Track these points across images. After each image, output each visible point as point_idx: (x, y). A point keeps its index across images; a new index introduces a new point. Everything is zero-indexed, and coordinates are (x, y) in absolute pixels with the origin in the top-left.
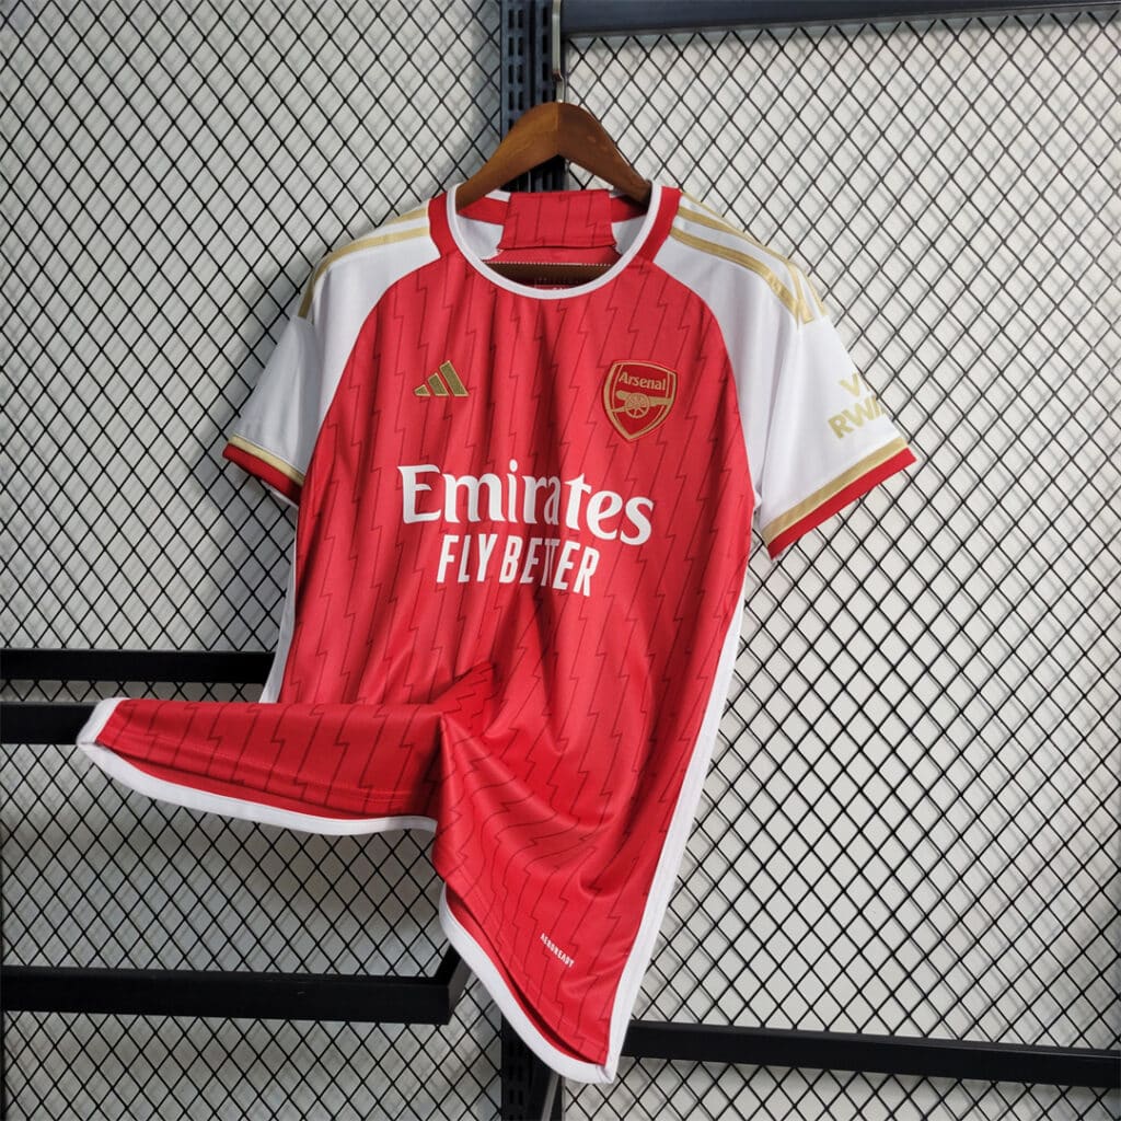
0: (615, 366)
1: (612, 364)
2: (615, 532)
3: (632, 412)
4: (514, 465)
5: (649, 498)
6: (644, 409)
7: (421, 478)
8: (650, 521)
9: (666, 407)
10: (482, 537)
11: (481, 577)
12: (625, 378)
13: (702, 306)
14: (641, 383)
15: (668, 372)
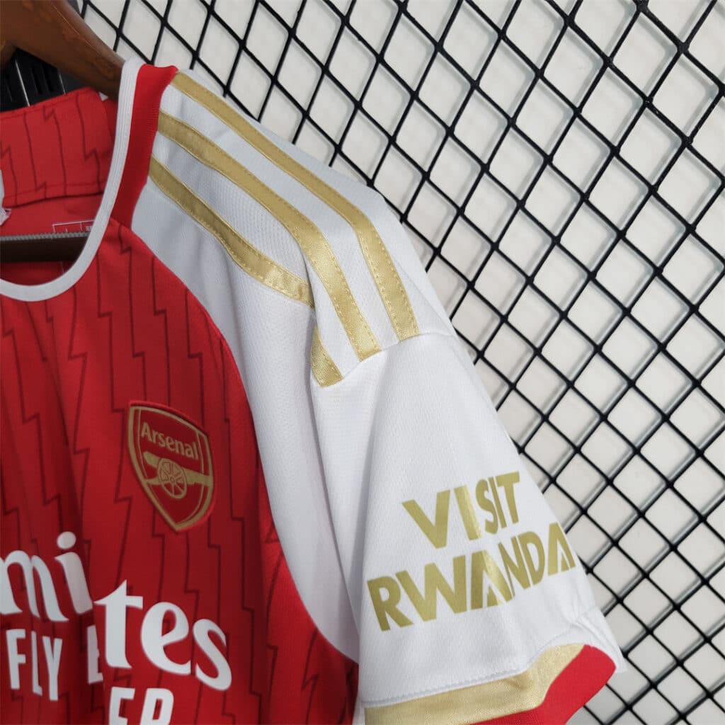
0: (132, 410)
2: (188, 665)
3: (168, 487)
5: (218, 624)
6: (182, 486)
8: (227, 659)
9: (206, 489)
11: (53, 694)
12: (148, 433)
15: (198, 432)
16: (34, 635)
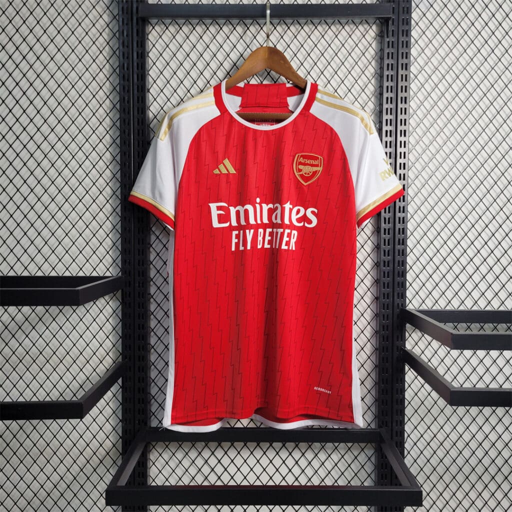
0: (297, 155)
1: (295, 155)
2: (303, 223)
3: (306, 174)
4: (258, 200)
5: (315, 208)
6: (311, 172)
7: (219, 208)
8: (316, 217)
9: (319, 171)
10: (247, 231)
11: (249, 247)
12: (301, 160)
13: (332, 129)
14: (308, 162)
15: (319, 157)
16: (242, 232)
